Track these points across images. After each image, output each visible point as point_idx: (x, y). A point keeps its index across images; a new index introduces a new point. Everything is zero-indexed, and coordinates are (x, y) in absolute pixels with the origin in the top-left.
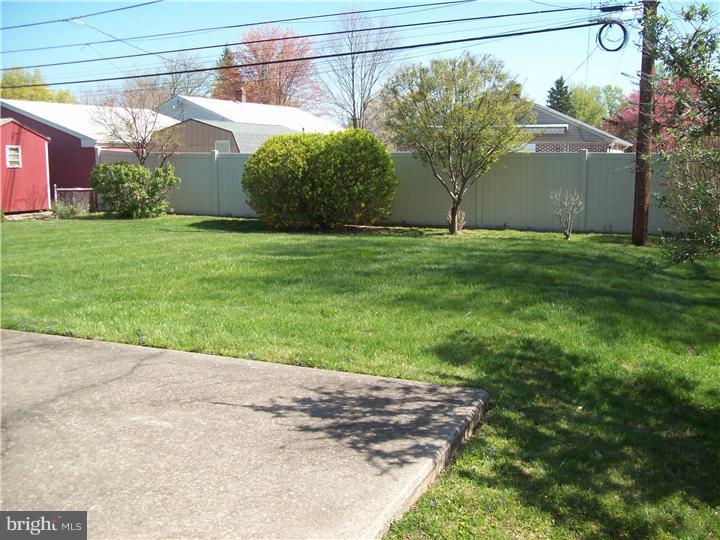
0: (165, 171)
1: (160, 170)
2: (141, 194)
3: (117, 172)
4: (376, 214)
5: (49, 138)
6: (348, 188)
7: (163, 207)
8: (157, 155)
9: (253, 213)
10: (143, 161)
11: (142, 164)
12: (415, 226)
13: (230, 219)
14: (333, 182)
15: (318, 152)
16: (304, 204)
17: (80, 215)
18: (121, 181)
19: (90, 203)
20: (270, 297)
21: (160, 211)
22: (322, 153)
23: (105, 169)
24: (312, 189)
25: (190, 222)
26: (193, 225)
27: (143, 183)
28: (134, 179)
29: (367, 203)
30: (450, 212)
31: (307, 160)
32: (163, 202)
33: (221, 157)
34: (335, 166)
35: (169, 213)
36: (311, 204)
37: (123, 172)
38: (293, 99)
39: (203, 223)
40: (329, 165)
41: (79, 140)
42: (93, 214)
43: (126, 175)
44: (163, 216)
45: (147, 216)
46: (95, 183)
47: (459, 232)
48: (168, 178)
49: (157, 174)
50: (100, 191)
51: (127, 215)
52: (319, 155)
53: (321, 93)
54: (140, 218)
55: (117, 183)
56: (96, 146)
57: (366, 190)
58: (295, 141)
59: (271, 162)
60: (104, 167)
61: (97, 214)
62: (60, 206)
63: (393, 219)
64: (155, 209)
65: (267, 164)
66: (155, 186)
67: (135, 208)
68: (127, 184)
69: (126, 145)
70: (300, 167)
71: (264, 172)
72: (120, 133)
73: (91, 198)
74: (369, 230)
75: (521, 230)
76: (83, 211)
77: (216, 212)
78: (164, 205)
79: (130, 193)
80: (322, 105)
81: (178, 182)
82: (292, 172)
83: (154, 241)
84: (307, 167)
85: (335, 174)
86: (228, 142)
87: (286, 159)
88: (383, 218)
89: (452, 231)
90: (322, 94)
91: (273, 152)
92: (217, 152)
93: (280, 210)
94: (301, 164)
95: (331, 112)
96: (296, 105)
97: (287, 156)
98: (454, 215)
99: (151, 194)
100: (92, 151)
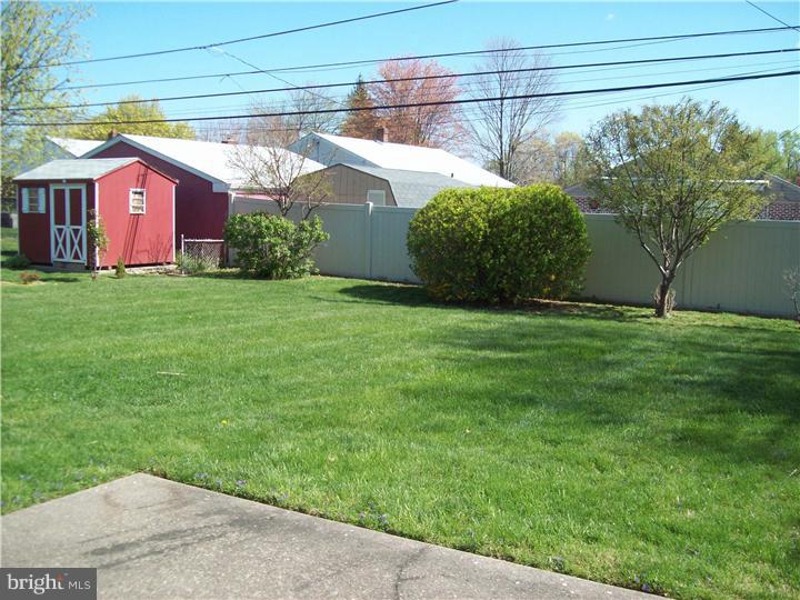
0: (312, 225)
1: (306, 223)
2: (282, 250)
3: (257, 225)
4: (565, 287)
5: (177, 181)
6: (536, 256)
7: (307, 267)
8: (301, 205)
9: (415, 278)
10: (285, 212)
11: (284, 215)
12: (611, 303)
13: (386, 284)
14: (519, 249)
15: (502, 212)
16: (482, 274)
17: (208, 270)
18: (261, 235)
19: (221, 257)
20: (512, 431)
21: (304, 271)
22: (507, 214)
23: (242, 220)
24: (493, 257)
25: (340, 287)
26: (345, 291)
27: (286, 238)
28: (277, 234)
29: (557, 275)
30: (658, 291)
31: (489, 221)
32: (308, 261)
33: (376, 210)
34: (523, 230)
35: (313, 273)
36: (492, 274)
37: (263, 224)
38: (433, 138)
39: (355, 288)
40: (516, 229)
41: (210, 184)
42: (223, 270)
43: (268, 228)
44: (307, 277)
45: (288, 277)
46: (229, 236)
47: (668, 315)
48: (315, 234)
49: (302, 228)
50: (235, 245)
51: (264, 274)
52: (504, 216)
53: (465, 133)
54: (280, 279)
55: (255, 236)
56: (229, 192)
57: (558, 260)
58: (473, 197)
59: (446, 222)
60: (241, 218)
61: (228, 270)
62: (186, 260)
63: (583, 294)
64: (297, 269)
65: (439, 225)
66: (299, 242)
67: (274, 266)
68: (267, 240)
69: (266, 192)
70: (480, 230)
71: (436, 234)
72: (261, 178)
73: (222, 251)
74: (555, 306)
75: (741, 314)
76: (212, 267)
77: (368, 274)
78: (309, 263)
79: (271, 250)
80: (465, 146)
81: (326, 237)
82: (469, 235)
83: (313, 317)
84: (488, 230)
85: (522, 240)
86: (384, 192)
87: (464, 220)
88: (573, 293)
89: (660, 313)
90: (467, 133)
91: (446, 209)
92: (371, 204)
93: (451, 279)
94: (482, 225)
95: (475, 155)
96: (436, 145)
97: (465, 215)
98: (663, 293)
99: (295, 250)
100: (225, 196)
